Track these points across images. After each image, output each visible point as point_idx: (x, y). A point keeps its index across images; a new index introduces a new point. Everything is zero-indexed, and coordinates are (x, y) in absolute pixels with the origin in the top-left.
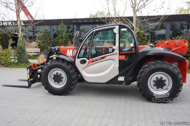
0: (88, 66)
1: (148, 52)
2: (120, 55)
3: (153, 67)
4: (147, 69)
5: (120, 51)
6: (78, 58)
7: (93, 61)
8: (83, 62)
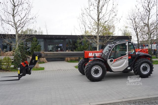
0: (114, 63)
1: (140, 54)
2: (129, 56)
3: (142, 61)
4: (140, 62)
5: (129, 54)
6: (109, 59)
7: (117, 60)
8: (111, 61)
